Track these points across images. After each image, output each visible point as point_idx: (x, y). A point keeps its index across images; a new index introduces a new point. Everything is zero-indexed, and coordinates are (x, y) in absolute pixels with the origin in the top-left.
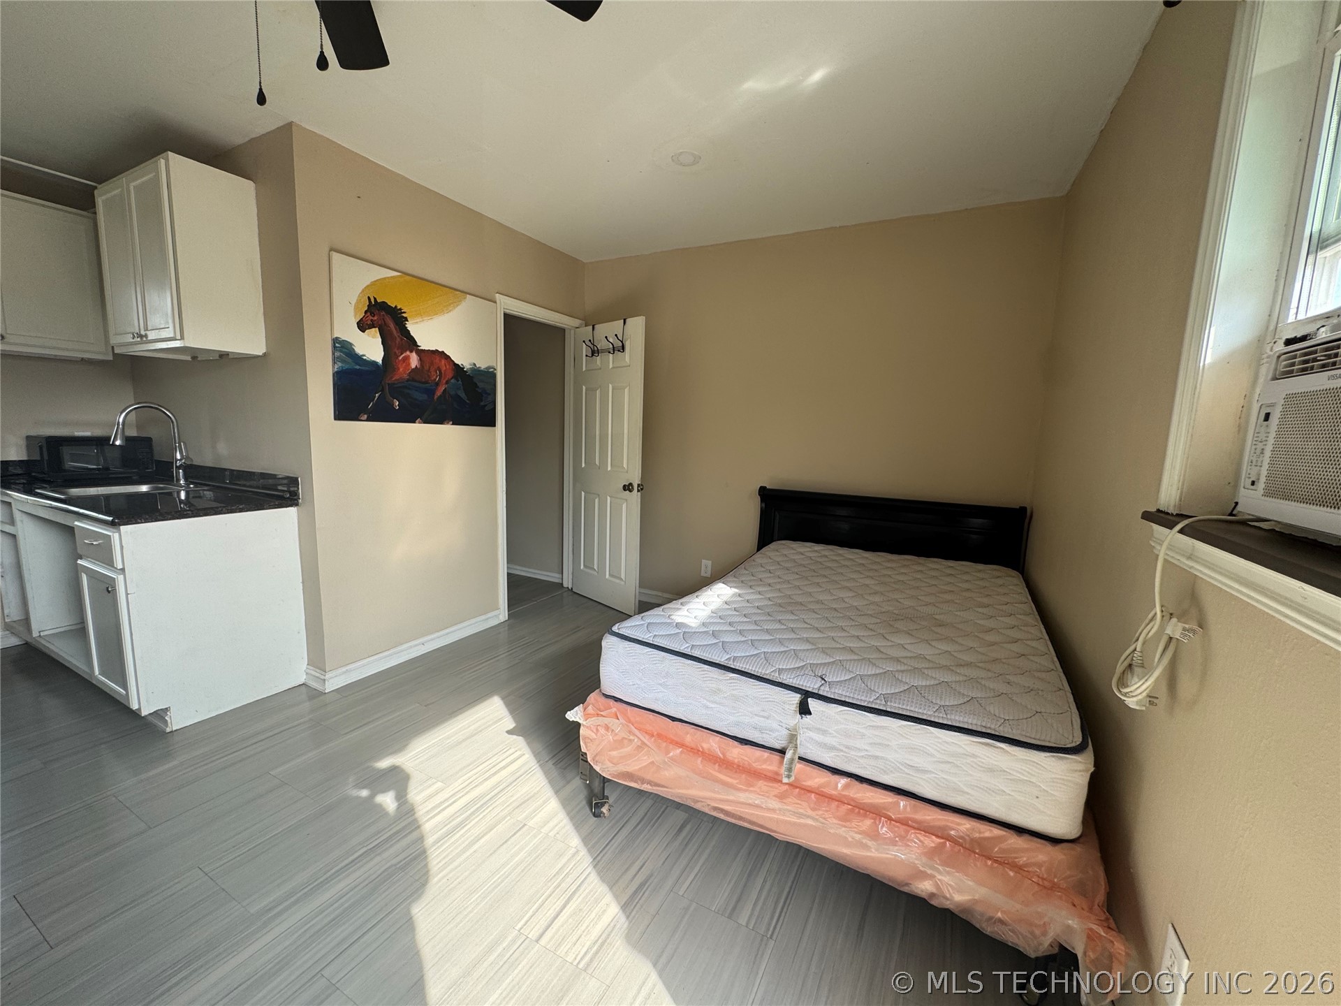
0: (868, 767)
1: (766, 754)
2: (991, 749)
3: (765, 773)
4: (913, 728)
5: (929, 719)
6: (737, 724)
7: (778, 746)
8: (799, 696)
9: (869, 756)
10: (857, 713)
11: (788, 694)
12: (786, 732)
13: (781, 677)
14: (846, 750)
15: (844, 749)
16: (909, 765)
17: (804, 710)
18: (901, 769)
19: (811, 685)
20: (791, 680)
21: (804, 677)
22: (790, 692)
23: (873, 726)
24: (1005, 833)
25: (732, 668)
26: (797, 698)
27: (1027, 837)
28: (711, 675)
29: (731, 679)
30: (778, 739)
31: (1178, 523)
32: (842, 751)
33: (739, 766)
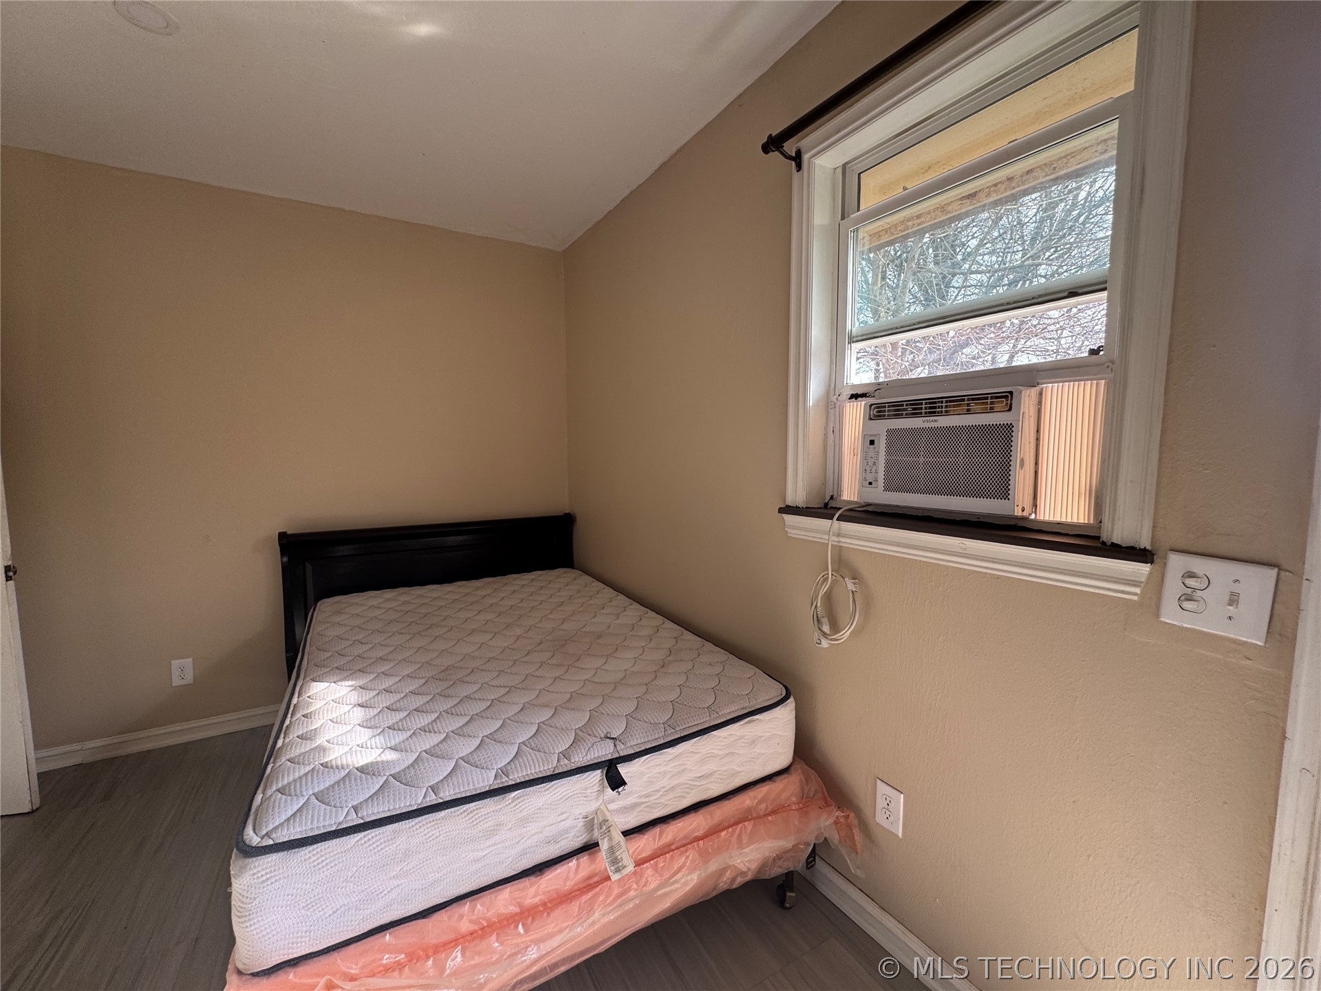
0: (669, 803)
1: (573, 863)
2: (752, 724)
3: (576, 888)
4: (702, 740)
5: (711, 725)
6: (523, 853)
7: (577, 844)
8: (599, 771)
9: (667, 791)
10: (658, 755)
11: (588, 776)
12: (581, 823)
13: (573, 761)
14: (647, 800)
15: (644, 800)
16: (698, 777)
17: (616, 782)
18: (694, 785)
19: (605, 751)
20: (585, 758)
21: (595, 746)
22: (588, 773)
23: (671, 760)
24: (768, 787)
25: (513, 785)
26: (597, 776)
27: (778, 779)
28: (484, 811)
29: (514, 799)
30: (578, 837)
31: (835, 514)
32: (643, 803)
33: (544, 904)
